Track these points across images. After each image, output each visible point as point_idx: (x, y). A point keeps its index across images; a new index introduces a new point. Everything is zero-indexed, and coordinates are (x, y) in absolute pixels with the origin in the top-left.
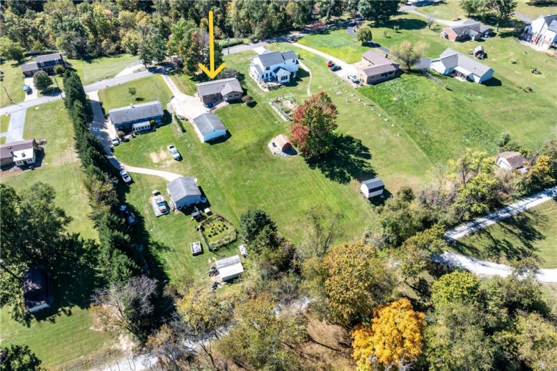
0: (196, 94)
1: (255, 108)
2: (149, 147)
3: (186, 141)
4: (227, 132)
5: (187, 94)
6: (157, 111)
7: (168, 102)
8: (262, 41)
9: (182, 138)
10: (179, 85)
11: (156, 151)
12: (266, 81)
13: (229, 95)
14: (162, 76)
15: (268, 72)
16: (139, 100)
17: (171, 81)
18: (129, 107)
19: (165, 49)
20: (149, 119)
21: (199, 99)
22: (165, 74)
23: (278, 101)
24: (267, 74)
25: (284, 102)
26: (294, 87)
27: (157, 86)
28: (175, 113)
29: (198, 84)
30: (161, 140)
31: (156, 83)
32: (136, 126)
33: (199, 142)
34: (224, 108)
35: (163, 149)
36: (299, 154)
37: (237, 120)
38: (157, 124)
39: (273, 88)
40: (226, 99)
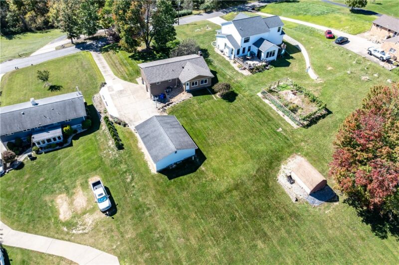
0: (139, 80)
1: (236, 103)
2: (55, 181)
3: (123, 167)
4: (198, 151)
5: (125, 79)
6: (76, 111)
7: (96, 92)
8: (217, 11)
9: (116, 162)
10: (113, 65)
11: (67, 189)
12: (245, 59)
13: (192, 82)
14: (93, 53)
15: (246, 45)
16: (53, 88)
17: (104, 61)
18: (28, 105)
19: (97, 18)
20: (62, 125)
21: (144, 86)
22: (96, 51)
23: (271, 91)
24: (244, 49)
25: (282, 93)
26: (286, 68)
27: (83, 67)
28: (106, 112)
29: (142, 65)
30: (78, 164)
31: (82, 63)
32: (37, 138)
33: (148, 170)
34: (185, 103)
35: (82, 185)
36: (341, 199)
37: (210, 124)
38: (75, 131)
39: (257, 69)
40: (188, 88)
